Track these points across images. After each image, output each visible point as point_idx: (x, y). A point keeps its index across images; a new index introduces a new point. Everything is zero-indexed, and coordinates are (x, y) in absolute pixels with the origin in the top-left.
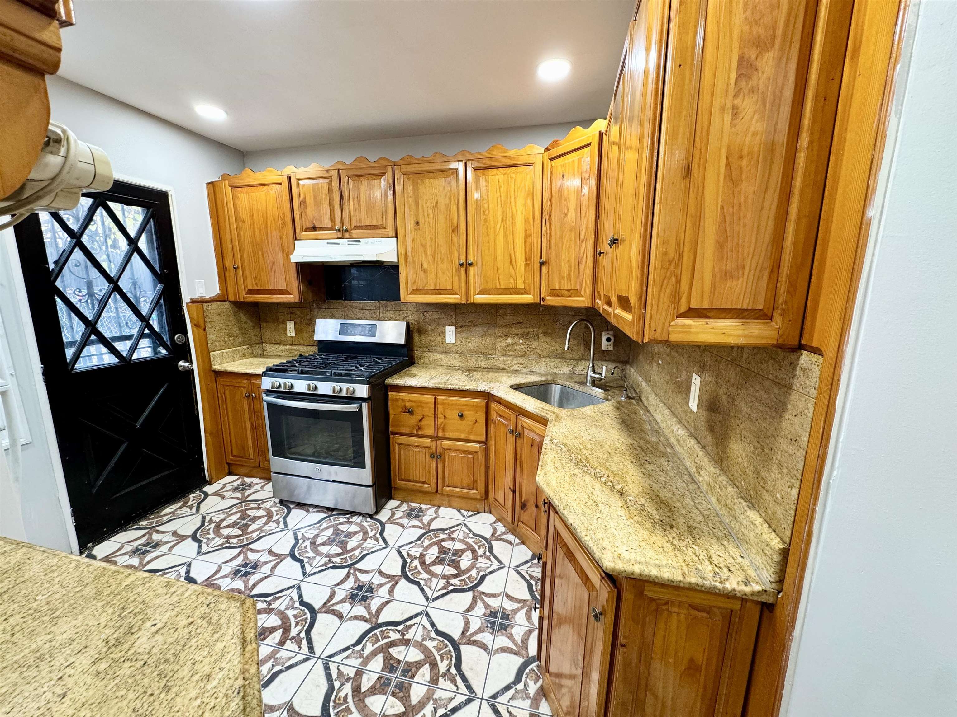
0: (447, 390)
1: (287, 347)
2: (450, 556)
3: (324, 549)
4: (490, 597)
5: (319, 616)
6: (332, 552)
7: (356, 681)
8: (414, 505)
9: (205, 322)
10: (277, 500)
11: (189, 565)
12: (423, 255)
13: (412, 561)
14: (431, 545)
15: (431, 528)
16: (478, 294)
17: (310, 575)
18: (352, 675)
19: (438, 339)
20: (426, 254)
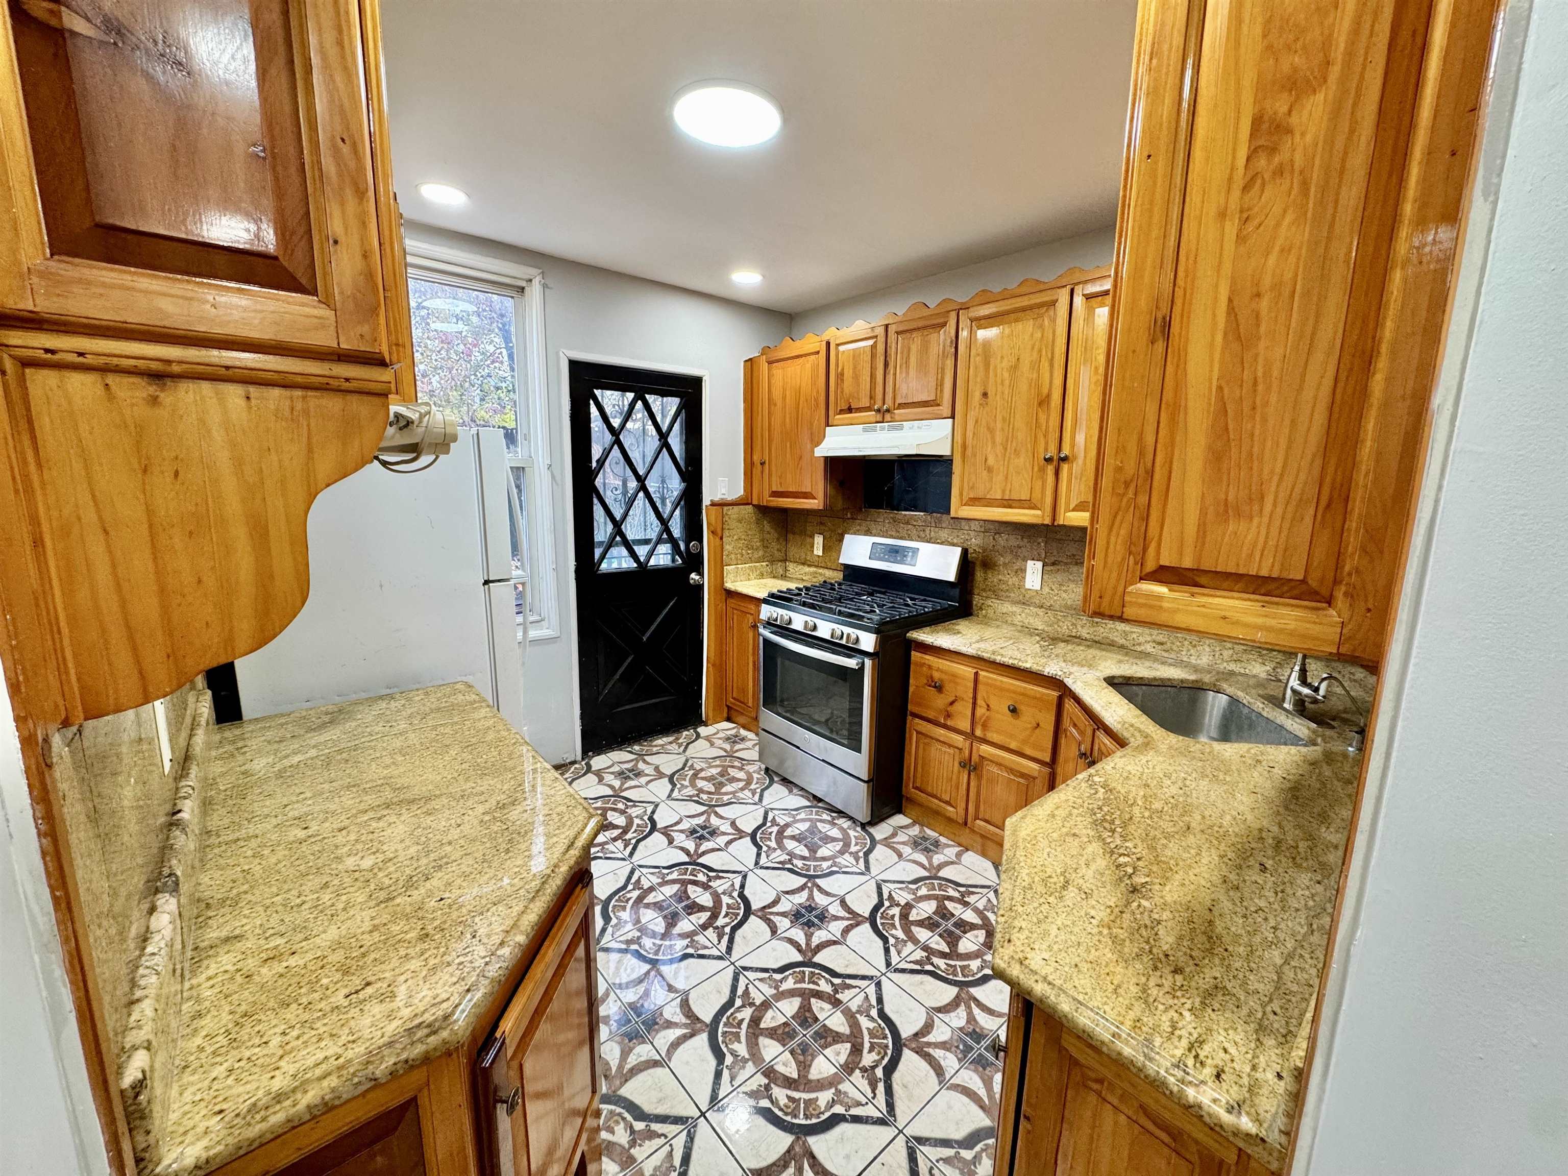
0: (994, 663)
1: (812, 569)
2: (950, 925)
3: (790, 845)
4: (983, 1010)
5: (752, 918)
6: (797, 852)
7: (760, 1011)
8: (929, 832)
9: (723, 529)
10: (763, 767)
11: (657, 806)
12: (990, 444)
13: (891, 906)
14: (927, 898)
15: (941, 874)
16: (1073, 510)
17: (762, 868)
18: (758, 1003)
19: (1013, 580)
20: (994, 443)
